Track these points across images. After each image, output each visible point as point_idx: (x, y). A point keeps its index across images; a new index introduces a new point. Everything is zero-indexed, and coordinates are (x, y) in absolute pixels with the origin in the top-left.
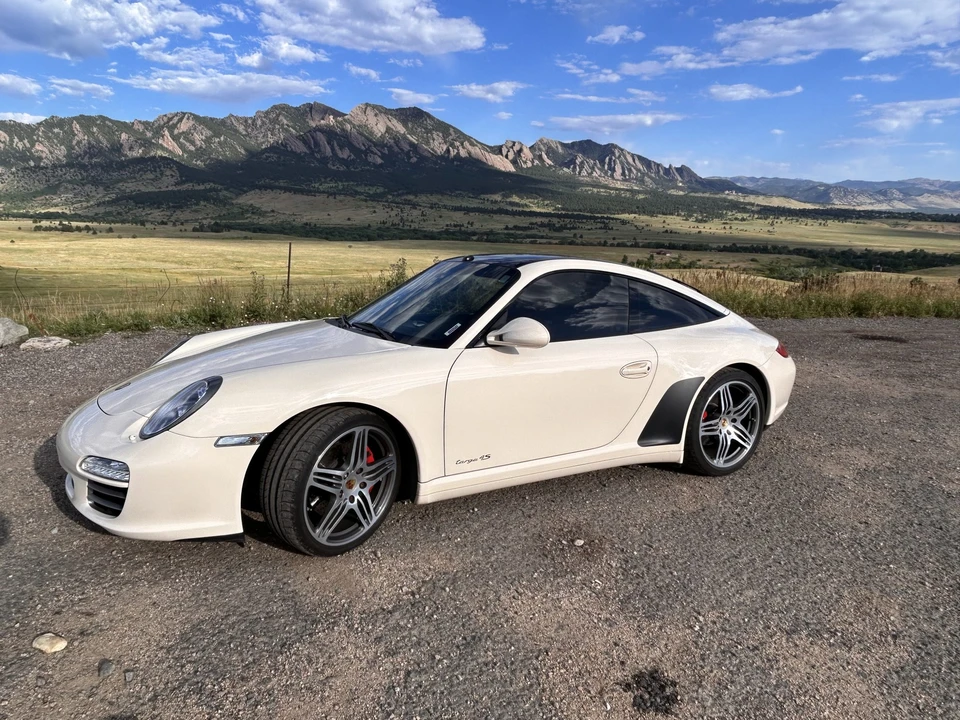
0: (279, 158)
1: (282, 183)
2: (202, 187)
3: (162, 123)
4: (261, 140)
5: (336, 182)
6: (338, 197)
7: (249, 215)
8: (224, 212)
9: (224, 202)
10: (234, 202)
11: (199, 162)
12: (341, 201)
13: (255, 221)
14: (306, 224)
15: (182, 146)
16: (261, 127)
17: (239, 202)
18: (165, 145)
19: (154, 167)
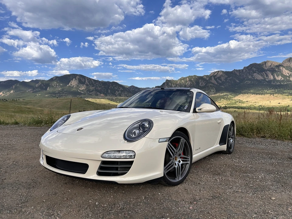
0: (251, 82)
1: (252, 91)
2: (223, 94)
3: (212, 75)
4: (245, 76)
5: (275, 89)
6: (275, 95)
7: (238, 103)
8: (229, 102)
9: (229, 99)
10: (233, 99)
11: (222, 86)
12: (276, 96)
13: (240, 105)
14: (260, 106)
15: (217, 82)
16: (245, 72)
17: (235, 99)
18: (212, 82)
19: (208, 89)
